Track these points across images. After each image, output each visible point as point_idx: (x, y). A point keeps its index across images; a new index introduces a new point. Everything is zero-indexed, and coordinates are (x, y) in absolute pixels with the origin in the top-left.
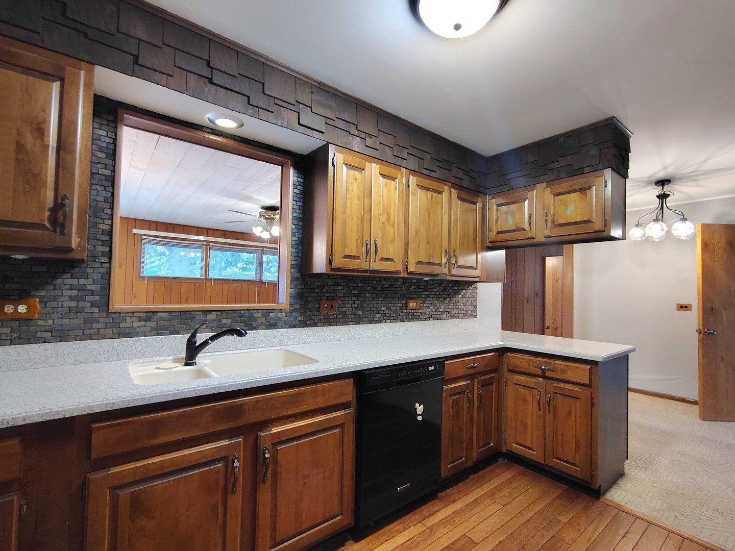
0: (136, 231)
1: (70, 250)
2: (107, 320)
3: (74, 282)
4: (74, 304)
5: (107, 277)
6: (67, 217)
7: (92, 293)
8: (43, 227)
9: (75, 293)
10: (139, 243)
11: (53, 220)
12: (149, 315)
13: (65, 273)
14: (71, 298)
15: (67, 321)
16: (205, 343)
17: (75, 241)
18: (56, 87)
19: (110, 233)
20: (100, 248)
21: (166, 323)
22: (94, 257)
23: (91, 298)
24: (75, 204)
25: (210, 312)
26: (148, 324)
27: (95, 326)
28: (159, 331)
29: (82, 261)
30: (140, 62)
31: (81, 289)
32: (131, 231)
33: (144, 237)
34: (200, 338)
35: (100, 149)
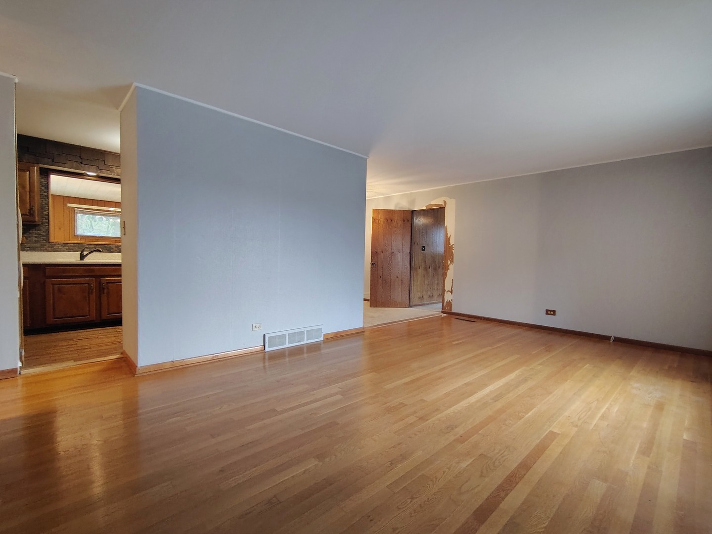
0: (69, 205)
1: (35, 221)
2: (49, 245)
3: (36, 232)
4: (37, 239)
5: (48, 231)
6: (34, 212)
7: (43, 236)
8: (27, 215)
9: (36, 235)
10: (73, 214)
11: (30, 213)
12: (65, 244)
13: (32, 229)
14: (36, 237)
15: (35, 245)
16: (87, 255)
17: (37, 219)
18: (28, 173)
19: (48, 215)
20: (45, 221)
21: (72, 248)
22: (42, 223)
23: (43, 237)
24: (36, 208)
25: (91, 244)
26: (65, 247)
27: (45, 247)
28: (70, 250)
29: (39, 225)
30: (55, 161)
31: (39, 234)
32: (66, 205)
33: (76, 209)
34: (85, 253)
35: (43, 186)
